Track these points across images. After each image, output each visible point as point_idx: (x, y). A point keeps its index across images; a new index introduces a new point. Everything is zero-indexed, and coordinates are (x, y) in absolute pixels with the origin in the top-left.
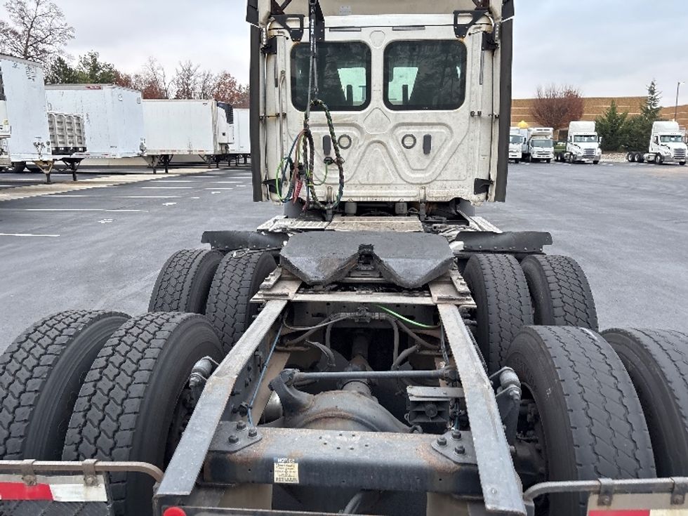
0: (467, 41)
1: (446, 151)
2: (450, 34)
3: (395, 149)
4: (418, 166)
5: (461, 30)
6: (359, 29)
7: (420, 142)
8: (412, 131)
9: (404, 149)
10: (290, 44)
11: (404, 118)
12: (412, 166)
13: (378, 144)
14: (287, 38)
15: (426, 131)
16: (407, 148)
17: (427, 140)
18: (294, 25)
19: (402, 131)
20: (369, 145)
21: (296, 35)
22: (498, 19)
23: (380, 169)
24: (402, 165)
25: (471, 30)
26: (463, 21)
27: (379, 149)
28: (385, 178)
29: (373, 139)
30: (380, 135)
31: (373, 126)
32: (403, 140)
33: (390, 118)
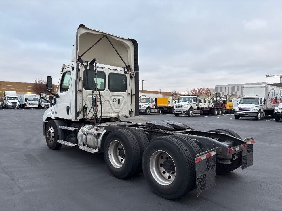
0: (127, 75)
1: (123, 103)
2: (123, 73)
3: (111, 102)
4: (117, 107)
5: (125, 72)
6: (103, 68)
7: (117, 101)
8: (115, 97)
9: (114, 102)
10: (84, 69)
11: (114, 94)
12: (116, 107)
13: (107, 101)
14: (83, 67)
15: (119, 98)
16: (115, 102)
17: (119, 100)
18: (85, 64)
19: (113, 97)
20: (105, 101)
21: (86, 67)
22: (133, 71)
23: (108, 108)
24: (113, 107)
25: (127, 73)
26: (126, 70)
27: (107, 102)
28: (109, 111)
29: (106, 99)
30: (108, 98)
31: (106, 96)
32: (113, 100)
33: (111, 94)
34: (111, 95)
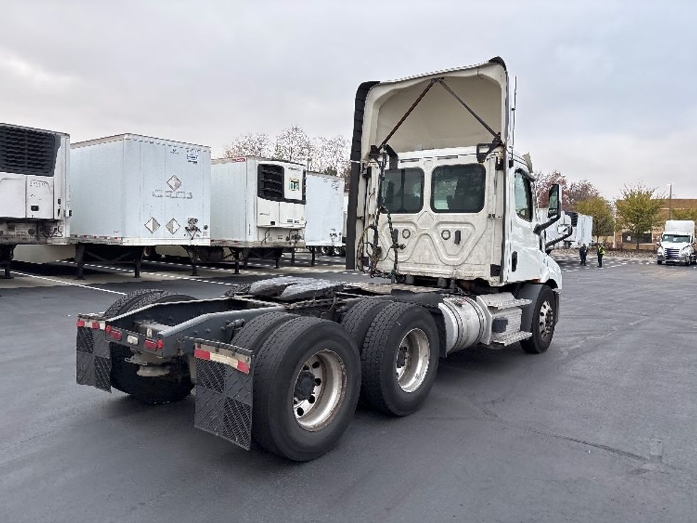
0: (486, 164)
1: (471, 242)
2: (475, 161)
3: (437, 240)
4: (452, 252)
5: (481, 157)
6: (417, 160)
7: (453, 235)
8: (448, 227)
9: (443, 240)
10: (379, 171)
11: (443, 218)
12: (448, 252)
13: (426, 236)
14: (377, 168)
15: (458, 227)
16: (445, 239)
17: (458, 234)
19: (440, 227)
20: (420, 236)
21: (382, 165)
23: (427, 253)
24: (441, 250)
25: (488, 157)
26: (483, 151)
27: (427, 240)
28: (430, 259)
29: (423, 233)
30: (427, 229)
31: (424, 223)
32: (442, 234)
33: (435, 218)
34: (436, 222)
